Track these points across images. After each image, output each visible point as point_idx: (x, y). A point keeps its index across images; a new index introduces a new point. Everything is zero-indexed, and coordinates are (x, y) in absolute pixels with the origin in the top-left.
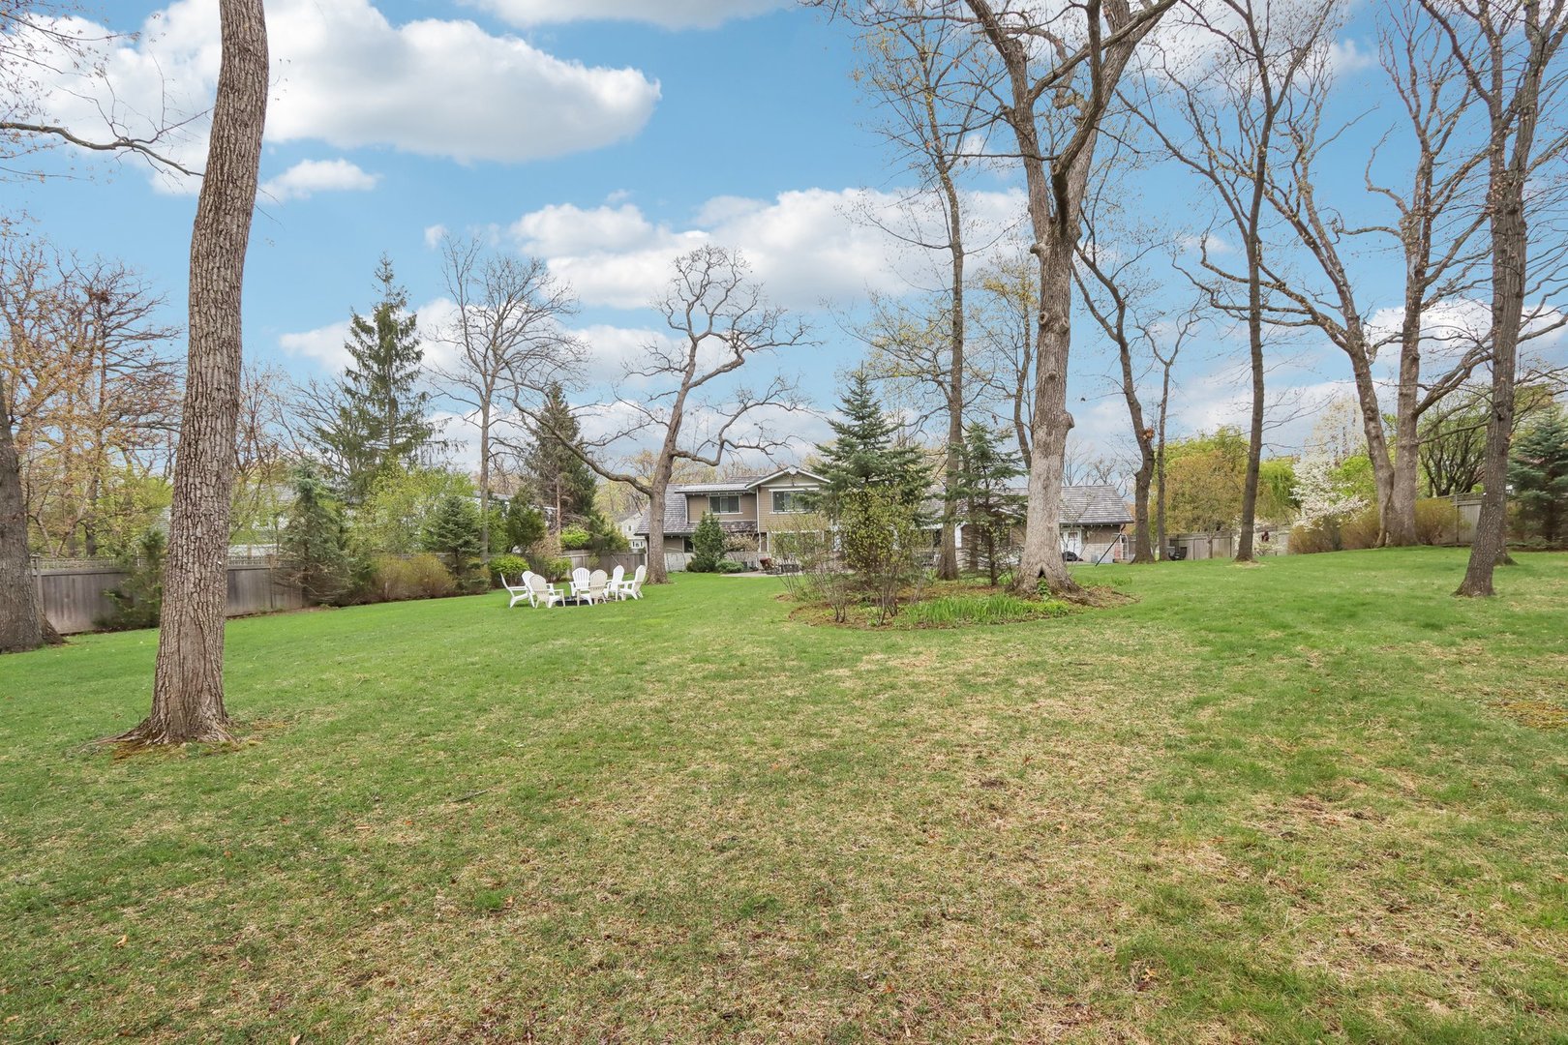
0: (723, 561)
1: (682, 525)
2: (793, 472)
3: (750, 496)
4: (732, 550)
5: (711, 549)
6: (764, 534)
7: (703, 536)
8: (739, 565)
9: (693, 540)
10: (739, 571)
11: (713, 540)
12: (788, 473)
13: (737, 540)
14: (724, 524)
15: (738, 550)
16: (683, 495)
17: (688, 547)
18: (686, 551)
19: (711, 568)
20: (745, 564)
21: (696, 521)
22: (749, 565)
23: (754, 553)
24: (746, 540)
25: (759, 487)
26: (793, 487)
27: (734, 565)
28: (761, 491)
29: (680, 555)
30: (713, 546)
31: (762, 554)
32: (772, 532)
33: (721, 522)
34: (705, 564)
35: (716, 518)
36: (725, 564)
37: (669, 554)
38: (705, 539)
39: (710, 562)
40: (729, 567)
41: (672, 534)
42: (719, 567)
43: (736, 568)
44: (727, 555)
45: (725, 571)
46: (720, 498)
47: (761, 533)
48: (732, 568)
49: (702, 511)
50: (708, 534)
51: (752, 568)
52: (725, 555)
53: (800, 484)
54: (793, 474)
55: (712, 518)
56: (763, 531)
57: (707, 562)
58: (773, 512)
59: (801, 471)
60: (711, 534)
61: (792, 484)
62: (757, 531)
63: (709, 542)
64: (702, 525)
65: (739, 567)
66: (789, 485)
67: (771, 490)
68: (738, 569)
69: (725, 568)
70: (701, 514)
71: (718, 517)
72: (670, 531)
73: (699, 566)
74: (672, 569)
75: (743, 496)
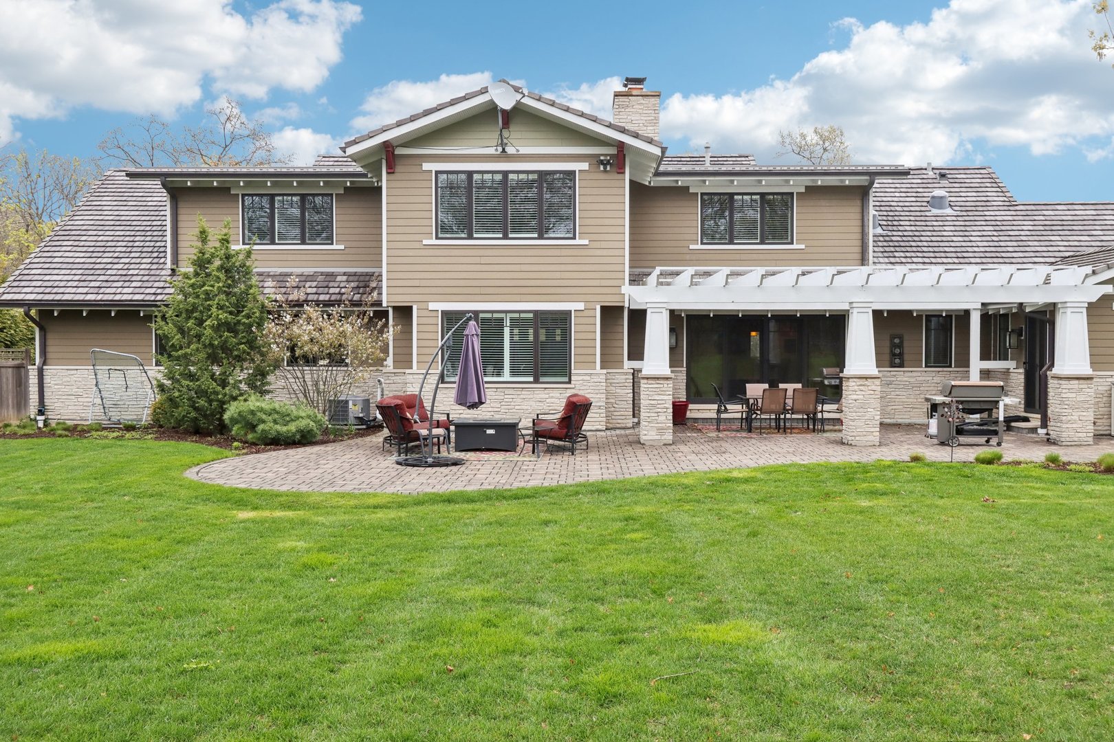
0: (255, 402)
1: (150, 276)
2: (506, 103)
3: (360, 191)
4: (295, 361)
6: (404, 313)
7: (192, 312)
8: (307, 416)
10: (304, 439)
11: (221, 326)
12: (492, 106)
14: (270, 277)
15: (311, 360)
16: (162, 186)
19: (207, 424)
20: (336, 407)
24: (351, 331)
25: (389, 154)
26: (504, 156)
27: (286, 418)
28: (398, 169)
29: (134, 372)
30: (225, 348)
31: (397, 379)
32: (432, 306)
33: (255, 270)
34: (196, 409)
35: (241, 257)
36: (252, 413)
37: (102, 369)
38: (200, 323)
39: (210, 402)
40: (269, 427)
41: (114, 303)
42: (234, 421)
43: (292, 427)
44: (275, 381)
45: (250, 436)
46: (272, 196)
47: (395, 308)
48: (278, 427)
49: (203, 232)
50: (209, 308)
51: (369, 428)
52: (270, 378)
53: (524, 150)
54: (503, 111)
55: (228, 257)
56: (402, 301)
57: (202, 402)
58: (435, 242)
59: (526, 101)
60: (220, 307)
61: (503, 145)
62: (379, 303)
63: (208, 332)
64: (197, 274)
65: (302, 424)
66: (491, 151)
67: (426, 166)
68: (300, 431)
69: (253, 427)
70: (199, 244)
71: (249, 254)
72: (107, 295)
73: (179, 412)
74: (115, 415)
75: (346, 189)
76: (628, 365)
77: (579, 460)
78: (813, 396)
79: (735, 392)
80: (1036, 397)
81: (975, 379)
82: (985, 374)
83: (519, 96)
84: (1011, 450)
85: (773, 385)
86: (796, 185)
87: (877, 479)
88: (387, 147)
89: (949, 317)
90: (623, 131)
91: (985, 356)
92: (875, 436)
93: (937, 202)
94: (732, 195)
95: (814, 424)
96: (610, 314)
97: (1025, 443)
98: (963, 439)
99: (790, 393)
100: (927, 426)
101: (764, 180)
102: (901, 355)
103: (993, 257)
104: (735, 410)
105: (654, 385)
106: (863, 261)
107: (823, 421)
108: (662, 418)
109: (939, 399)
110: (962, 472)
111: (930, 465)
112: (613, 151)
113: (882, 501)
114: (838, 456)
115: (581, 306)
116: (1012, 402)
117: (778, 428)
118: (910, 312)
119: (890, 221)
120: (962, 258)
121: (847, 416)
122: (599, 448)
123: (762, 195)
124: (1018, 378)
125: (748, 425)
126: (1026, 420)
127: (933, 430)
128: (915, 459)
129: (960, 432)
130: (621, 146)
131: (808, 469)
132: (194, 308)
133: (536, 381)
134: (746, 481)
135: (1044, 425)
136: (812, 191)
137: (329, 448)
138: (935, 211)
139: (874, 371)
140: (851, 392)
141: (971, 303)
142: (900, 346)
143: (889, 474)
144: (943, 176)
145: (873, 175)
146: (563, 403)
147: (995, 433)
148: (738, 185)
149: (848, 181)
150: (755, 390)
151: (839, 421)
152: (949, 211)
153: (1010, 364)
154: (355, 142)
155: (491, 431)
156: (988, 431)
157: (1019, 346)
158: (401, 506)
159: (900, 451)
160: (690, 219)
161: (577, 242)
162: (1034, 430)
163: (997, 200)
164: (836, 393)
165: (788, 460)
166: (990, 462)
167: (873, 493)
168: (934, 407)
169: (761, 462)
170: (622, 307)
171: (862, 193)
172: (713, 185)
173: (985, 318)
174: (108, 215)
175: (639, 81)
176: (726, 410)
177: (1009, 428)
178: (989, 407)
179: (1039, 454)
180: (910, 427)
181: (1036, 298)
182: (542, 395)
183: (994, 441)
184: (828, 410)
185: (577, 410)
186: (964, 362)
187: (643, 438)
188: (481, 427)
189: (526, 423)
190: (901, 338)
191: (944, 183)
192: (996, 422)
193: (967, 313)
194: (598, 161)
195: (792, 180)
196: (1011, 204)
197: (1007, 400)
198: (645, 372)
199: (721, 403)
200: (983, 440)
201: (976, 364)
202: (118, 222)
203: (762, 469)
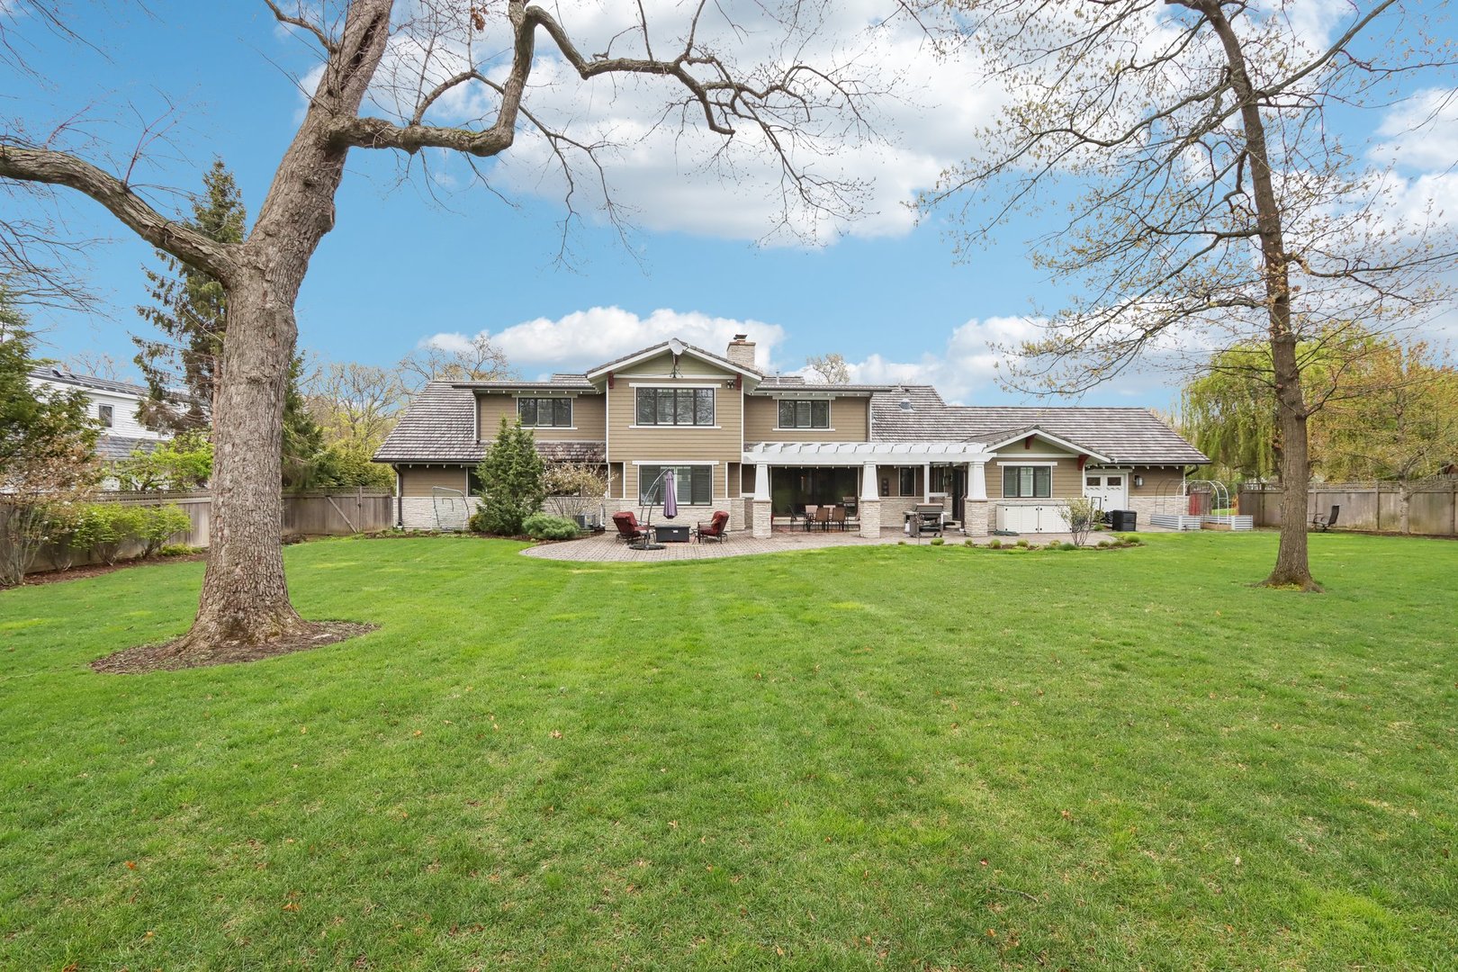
0: (538, 516)
1: (465, 444)
2: (678, 351)
3: (594, 397)
4: (557, 494)
5: (515, 491)
6: (618, 467)
7: (500, 466)
8: (570, 525)
9: (482, 474)
10: (569, 537)
11: (519, 474)
12: (670, 353)
13: (566, 475)
14: (542, 446)
15: (568, 493)
16: (469, 393)
17: (476, 486)
18: (471, 494)
19: (511, 529)
20: (580, 519)
21: (491, 439)
22: (588, 521)
23: (599, 502)
24: (584, 476)
25: (610, 378)
26: (675, 380)
27: (559, 525)
28: (615, 386)
29: (457, 500)
30: (520, 485)
31: (613, 503)
32: (634, 463)
33: (537, 441)
34: (503, 520)
35: (528, 434)
36: (541, 522)
37: (439, 499)
38: (505, 472)
39: (512, 516)
40: (550, 530)
41: (445, 461)
42: (530, 527)
43: (563, 530)
44: (546, 504)
45: (540, 536)
46: (536, 399)
47: (612, 464)
48: (556, 530)
49: (504, 421)
50: (511, 464)
51: (596, 531)
52: (543, 504)
53: (685, 377)
54: (676, 356)
55: (520, 435)
56: (617, 460)
57: (508, 517)
58: (635, 427)
59: (690, 351)
60: (517, 463)
61: (674, 373)
62: (604, 461)
63: (511, 477)
64: (501, 445)
65: (569, 528)
66: (668, 377)
67: (631, 385)
68: (567, 532)
69: (541, 530)
70: (501, 427)
71: (532, 433)
72: (441, 456)
73: (492, 523)
74: (444, 525)
75: (579, 395)
76: (743, 495)
77: (725, 545)
78: (843, 512)
79: (799, 510)
80: (958, 512)
81: (927, 502)
82: (932, 500)
83: (685, 348)
84: (948, 539)
85: (820, 506)
86: (830, 396)
87: (884, 553)
88: (610, 374)
89: (913, 469)
90: (741, 367)
91: (932, 490)
92: (877, 533)
93: (904, 405)
94: (795, 401)
95: (843, 528)
96: (733, 467)
97: (954, 536)
98: (923, 534)
99: (831, 511)
100: (904, 528)
101: (814, 393)
102: (887, 490)
103: (936, 436)
104: (801, 520)
105: (761, 506)
106: (867, 439)
107: (848, 526)
108: (766, 524)
109: (911, 513)
110: (926, 549)
111: (909, 546)
112: (734, 378)
113: (890, 561)
114: (860, 543)
115: (717, 463)
116: (946, 514)
117: (824, 529)
118: (892, 466)
119: (880, 416)
120: (919, 437)
121: (863, 523)
122: (733, 540)
123: (812, 401)
124: (950, 501)
125: (808, 528)
126: (953, 524)
127: (907, 528)
128: (901, 543)
129: (921, 530)
130: (739, 375)
131: (849, 549)
132: (501, 464)
133: (692, 504)
134: (819, 554)
135: (963, 527)
136: (839, 399)
137: (584, 541)
138: (903, 410)
139: (877, 498)
140: (864, 510)
141: (925, 462)
142: (887, 485)
143: (890, 550)
144: (907, 390)
145: (872, 391)
146: (712, 516)
147: (939, 530)
148: (799, 396)
149: (858, 394)
150: (811, 509)
151: (859, 526)
152: (911, 410)
153: (944, 494)
154: (592, 371)
155: (676, 531)
156: (935, 529)
157: (949, 485)
158: (651, 567)
159: (893, 540)
160: (774, 414)
161: (715, 427)
162: (957, 529)
163: (937, 405)
164: (854, 510)
165: (836, 545)
166: (938, 544)
167: (885, 559)
168: (908, 517)
169: (822, 546)
170: (738, 464)
171: (866, 400)
172: (785, 396)
173: (932, 469)
174: (434, 409)
175: (743, 337)
176: (796, 520)
177: (945, 529)
178: (936, 517)
179: (962, 541)
180: (893, 529)
181: (958, 460)
182: (696, 512)
183: (938, 535)
184: (851, 520)
185: (721, 520)
186: (921, 493)
187: (755, 535)
188: (671, 529)
189: (694, 527)
190: (887, 480)
191: (908, 394)
192: (939, 525)
193: (922, 467)
194: (726, 383)
195: (829, 393)
196: (943, 407)
197: (945, 513)
198: (756, 499)
199: (793, 516)
200: (932, 534)
201: (927, 494)
202: (440, 413)
203: (825, 549)
